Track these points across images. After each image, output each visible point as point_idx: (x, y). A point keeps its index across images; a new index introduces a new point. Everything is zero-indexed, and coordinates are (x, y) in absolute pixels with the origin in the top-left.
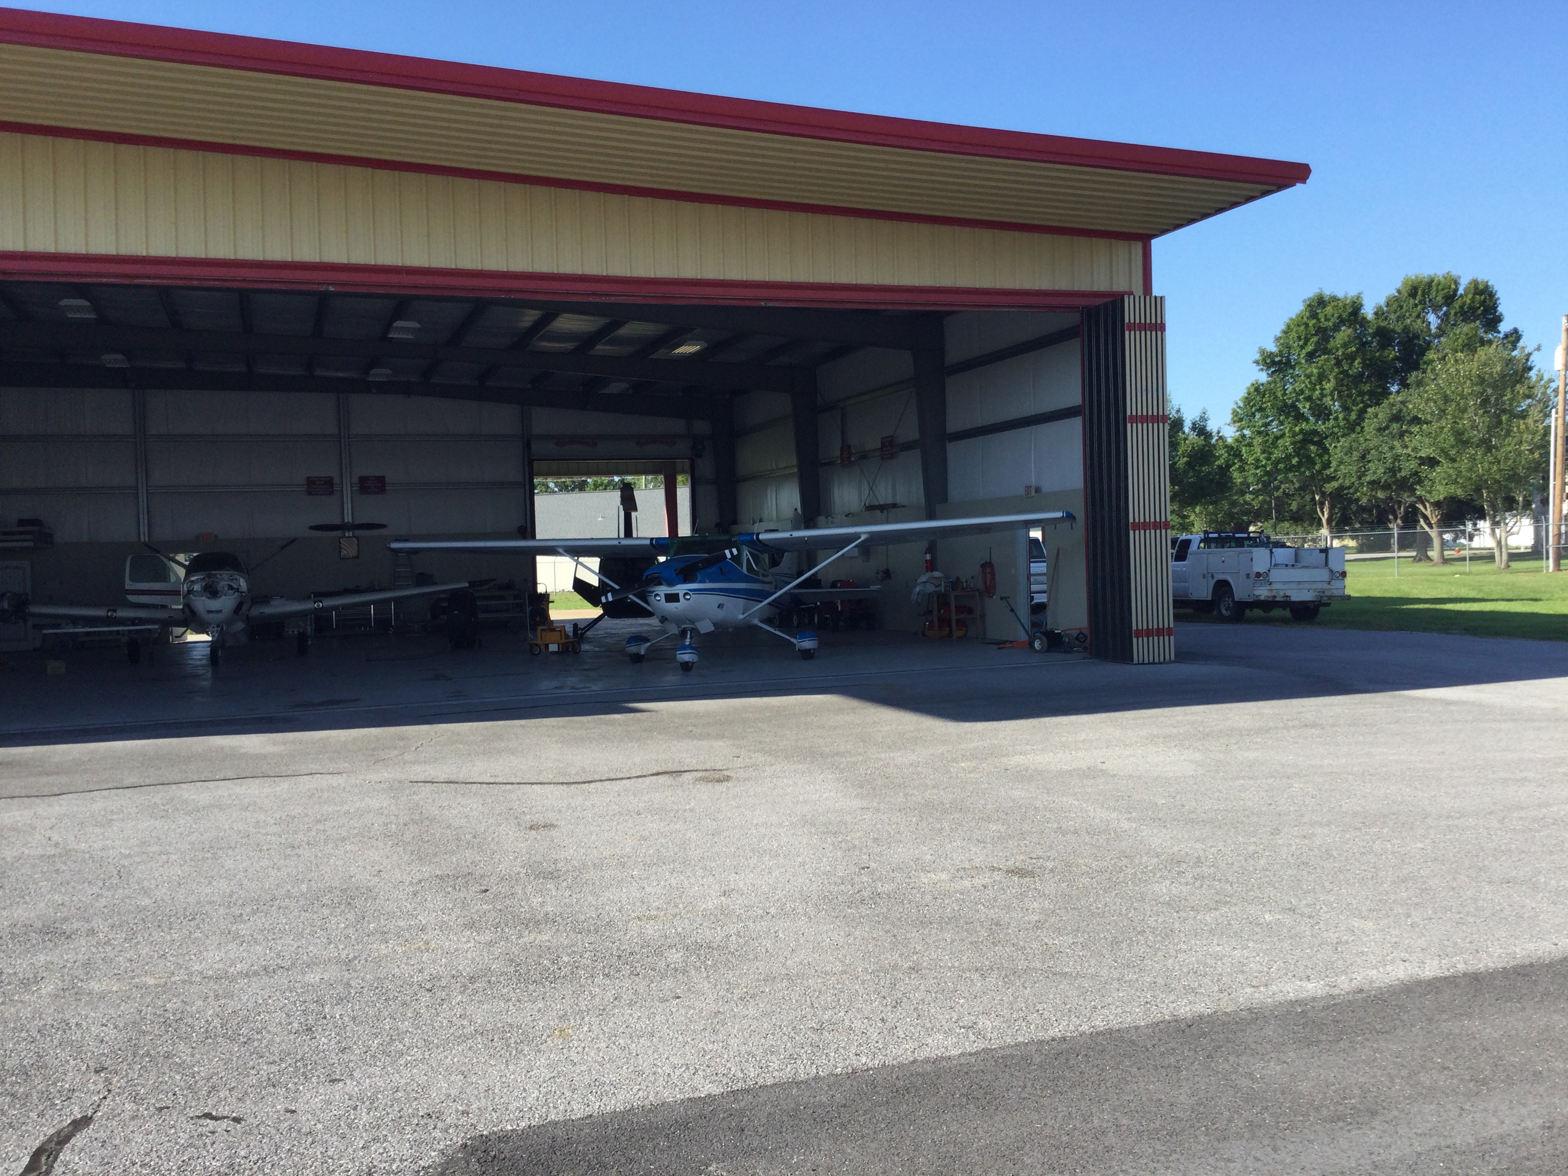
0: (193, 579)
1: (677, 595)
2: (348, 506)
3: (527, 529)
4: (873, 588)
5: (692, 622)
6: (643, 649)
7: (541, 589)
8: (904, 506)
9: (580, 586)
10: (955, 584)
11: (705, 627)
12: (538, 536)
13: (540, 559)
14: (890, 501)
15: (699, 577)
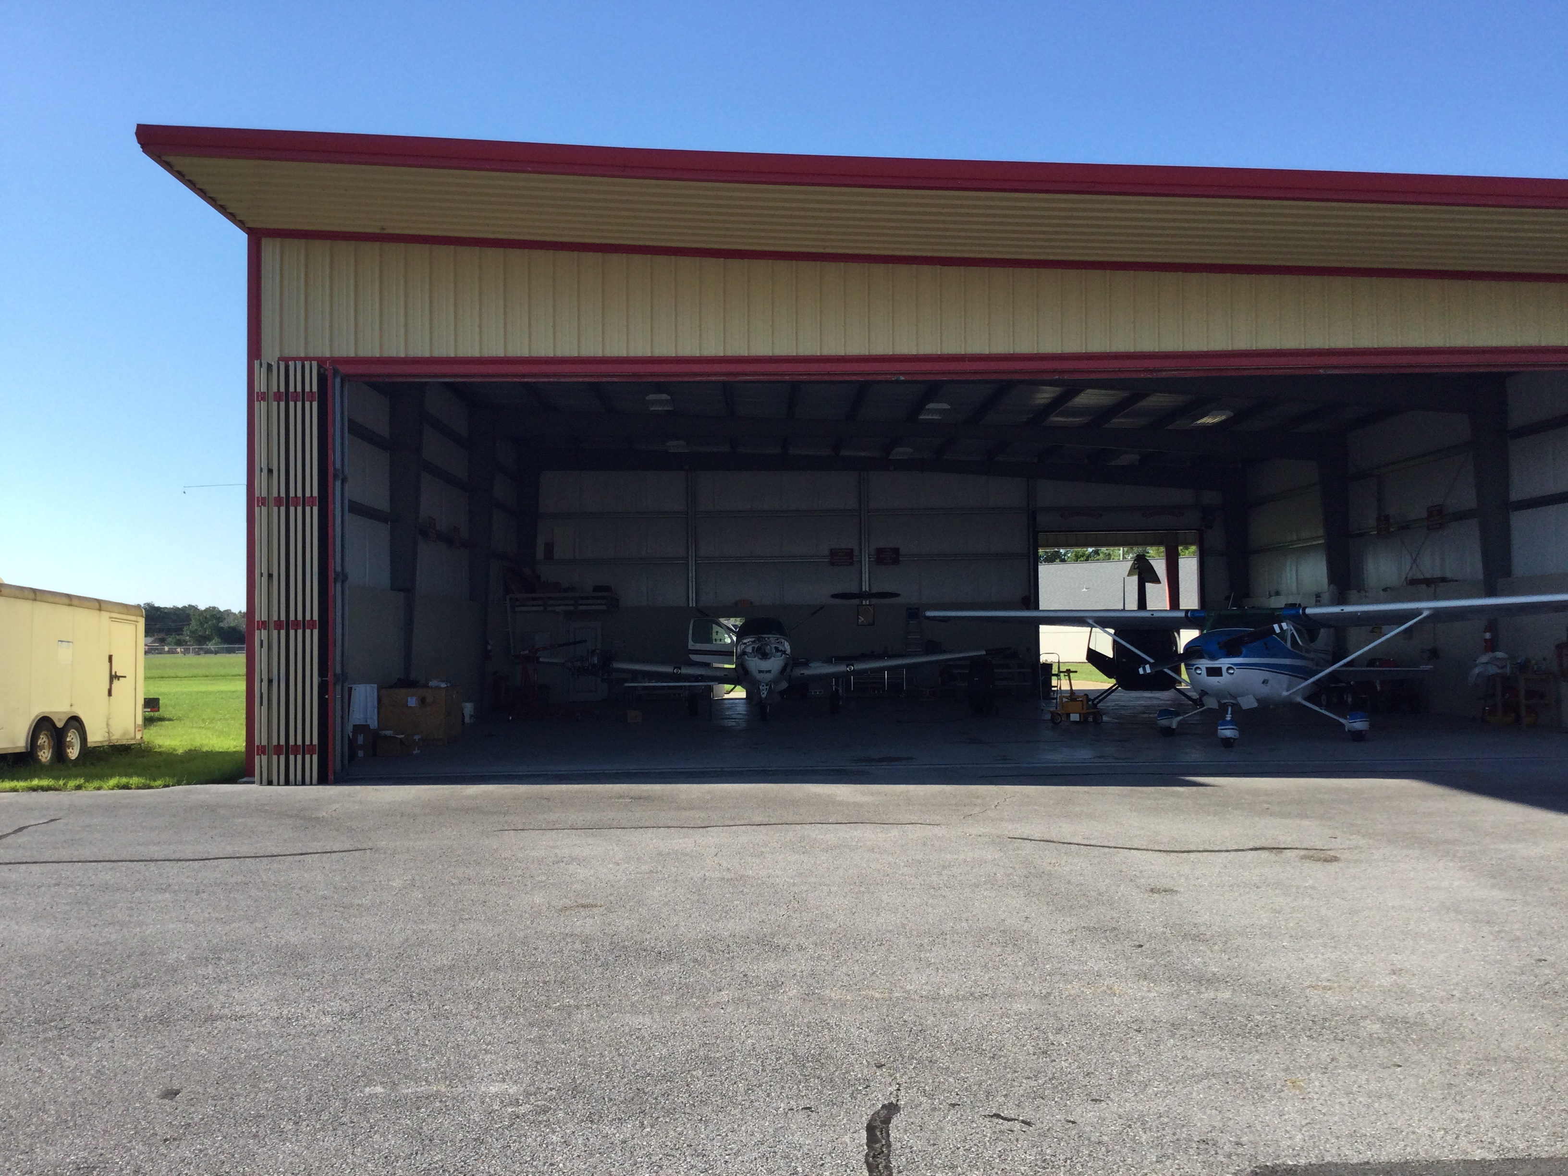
0: (745, 641)
1: (1220, 669)
2: (866, 576)
3: (1031, 599)
4: (1422, 667)
5: (1235, 698)
6: (1174, 723)
7: (1043, 659)
8: (1456, 581)
9: (1094, 657)
10: (1524, 666)
11: (1248, 703)
12: (1042, 607)
13: (1043, 629)
14: (1438, 574)
15: (1244, 651)
